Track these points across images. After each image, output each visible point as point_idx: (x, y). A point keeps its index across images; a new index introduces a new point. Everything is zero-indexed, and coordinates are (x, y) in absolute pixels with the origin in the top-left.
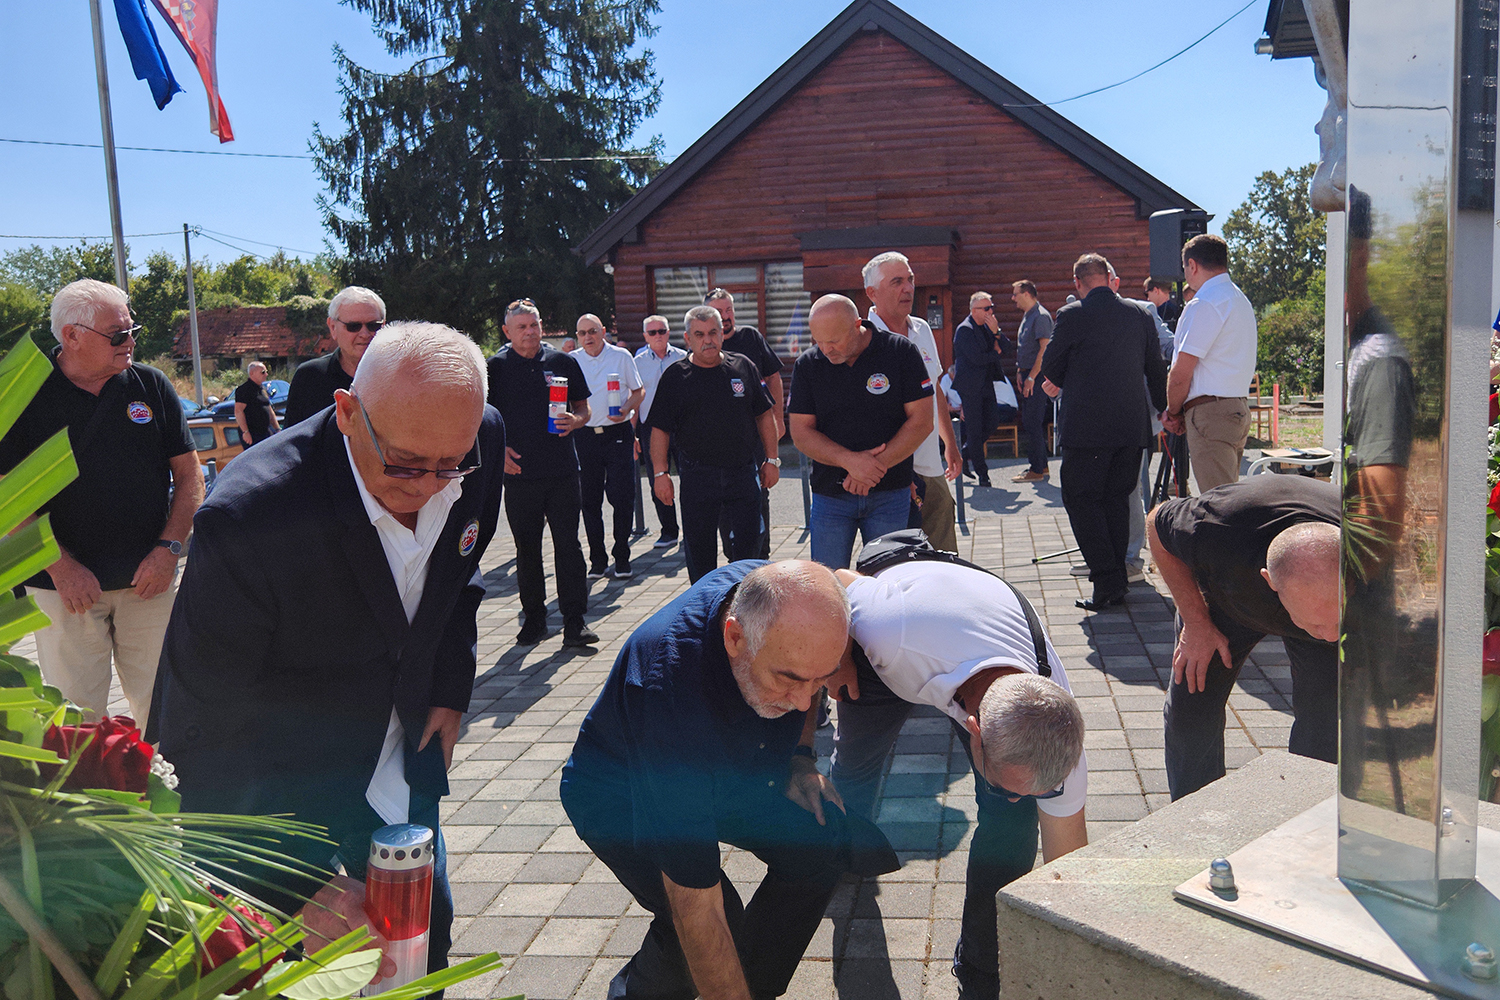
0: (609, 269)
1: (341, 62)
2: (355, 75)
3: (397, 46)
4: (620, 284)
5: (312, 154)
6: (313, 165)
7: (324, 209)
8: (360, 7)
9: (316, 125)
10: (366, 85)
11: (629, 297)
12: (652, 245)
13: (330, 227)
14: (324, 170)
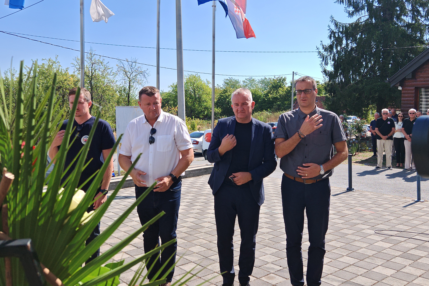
0: (400, 88)
1: (332, 21)
2: (336, 25)
3: (351, 15)
4: (404, 93)
5: (317, 50)
6: (317, 53)
7: (322, 67)
8: (340, 3)
9: (321, 42)
10: (339, 28)
11: (407, 99)
12: (418, 80)
13: (324, 73)
14: (320, 55)
